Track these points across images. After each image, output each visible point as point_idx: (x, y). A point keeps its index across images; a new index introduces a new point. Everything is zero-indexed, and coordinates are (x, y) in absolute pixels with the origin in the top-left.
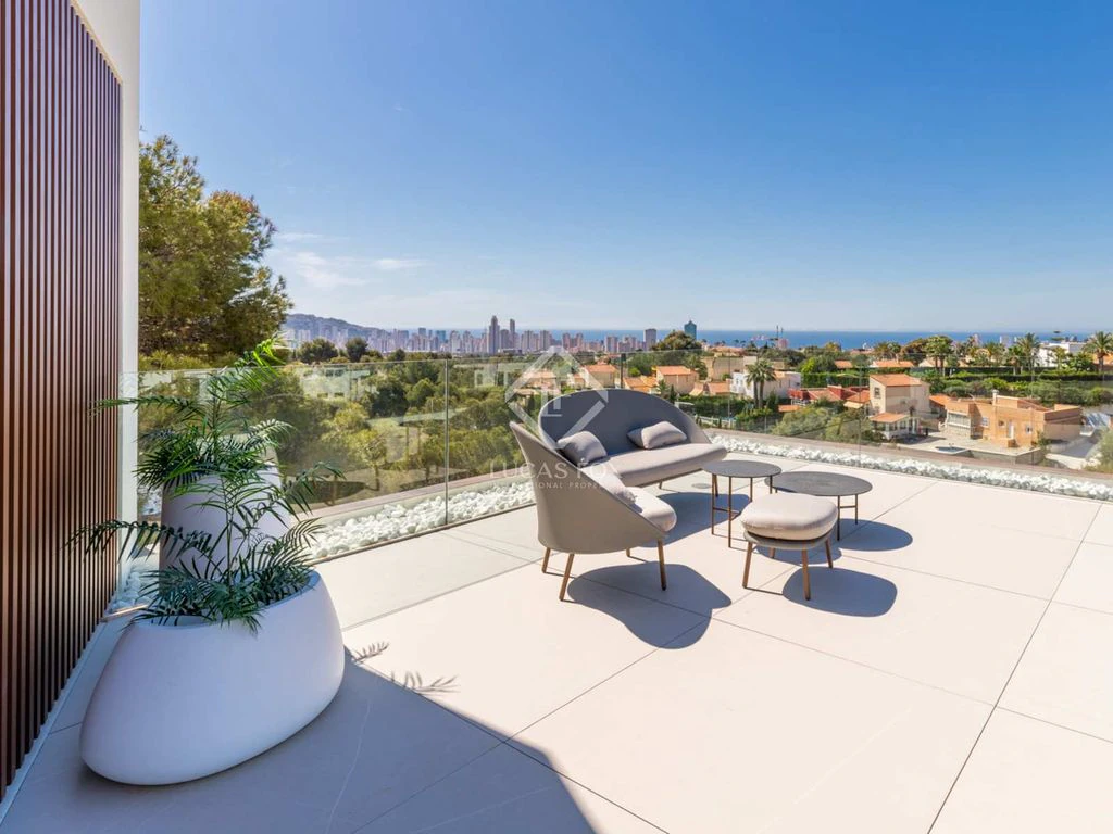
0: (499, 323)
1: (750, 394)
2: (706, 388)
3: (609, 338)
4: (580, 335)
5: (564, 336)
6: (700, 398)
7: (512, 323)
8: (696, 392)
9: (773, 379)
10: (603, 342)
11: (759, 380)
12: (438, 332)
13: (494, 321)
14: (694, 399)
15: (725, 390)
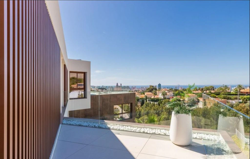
0: (118, 84)
1: (162, 98)
2: (154, 97)
3: (141, 87)
4: (135, 87)
5: (132, 87)
6: (153, 98)
7: (121, 84)
8: (152, 97)
9: (166, 95)
10: (140, 88)
11: (164, 95)
12: (106, 86)
13: (117, 84)
14: (152, 99)
15: (158, 97)
